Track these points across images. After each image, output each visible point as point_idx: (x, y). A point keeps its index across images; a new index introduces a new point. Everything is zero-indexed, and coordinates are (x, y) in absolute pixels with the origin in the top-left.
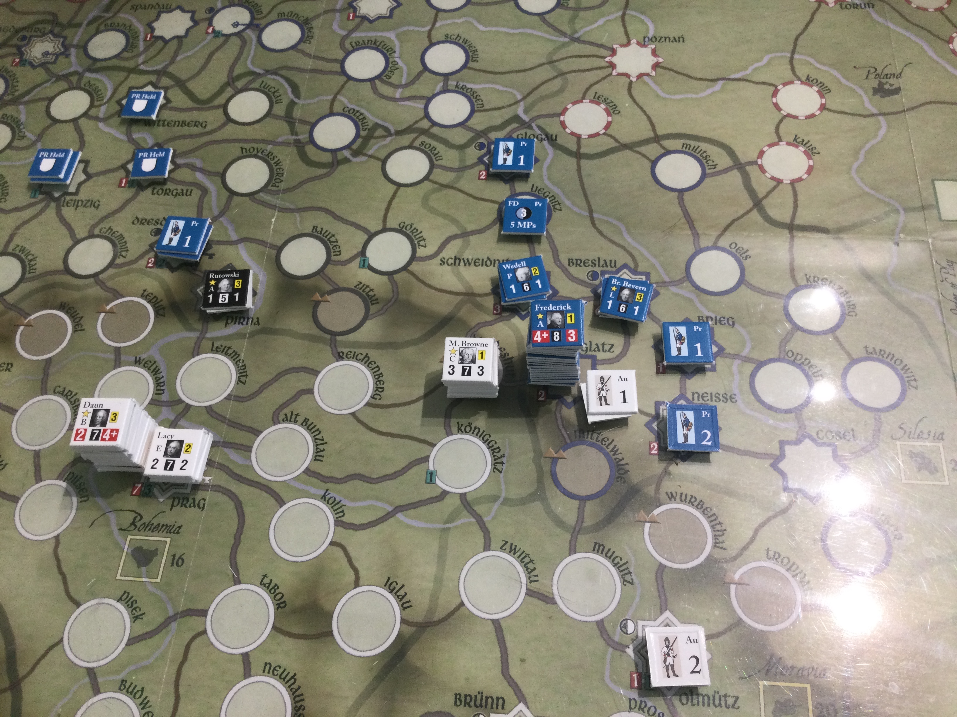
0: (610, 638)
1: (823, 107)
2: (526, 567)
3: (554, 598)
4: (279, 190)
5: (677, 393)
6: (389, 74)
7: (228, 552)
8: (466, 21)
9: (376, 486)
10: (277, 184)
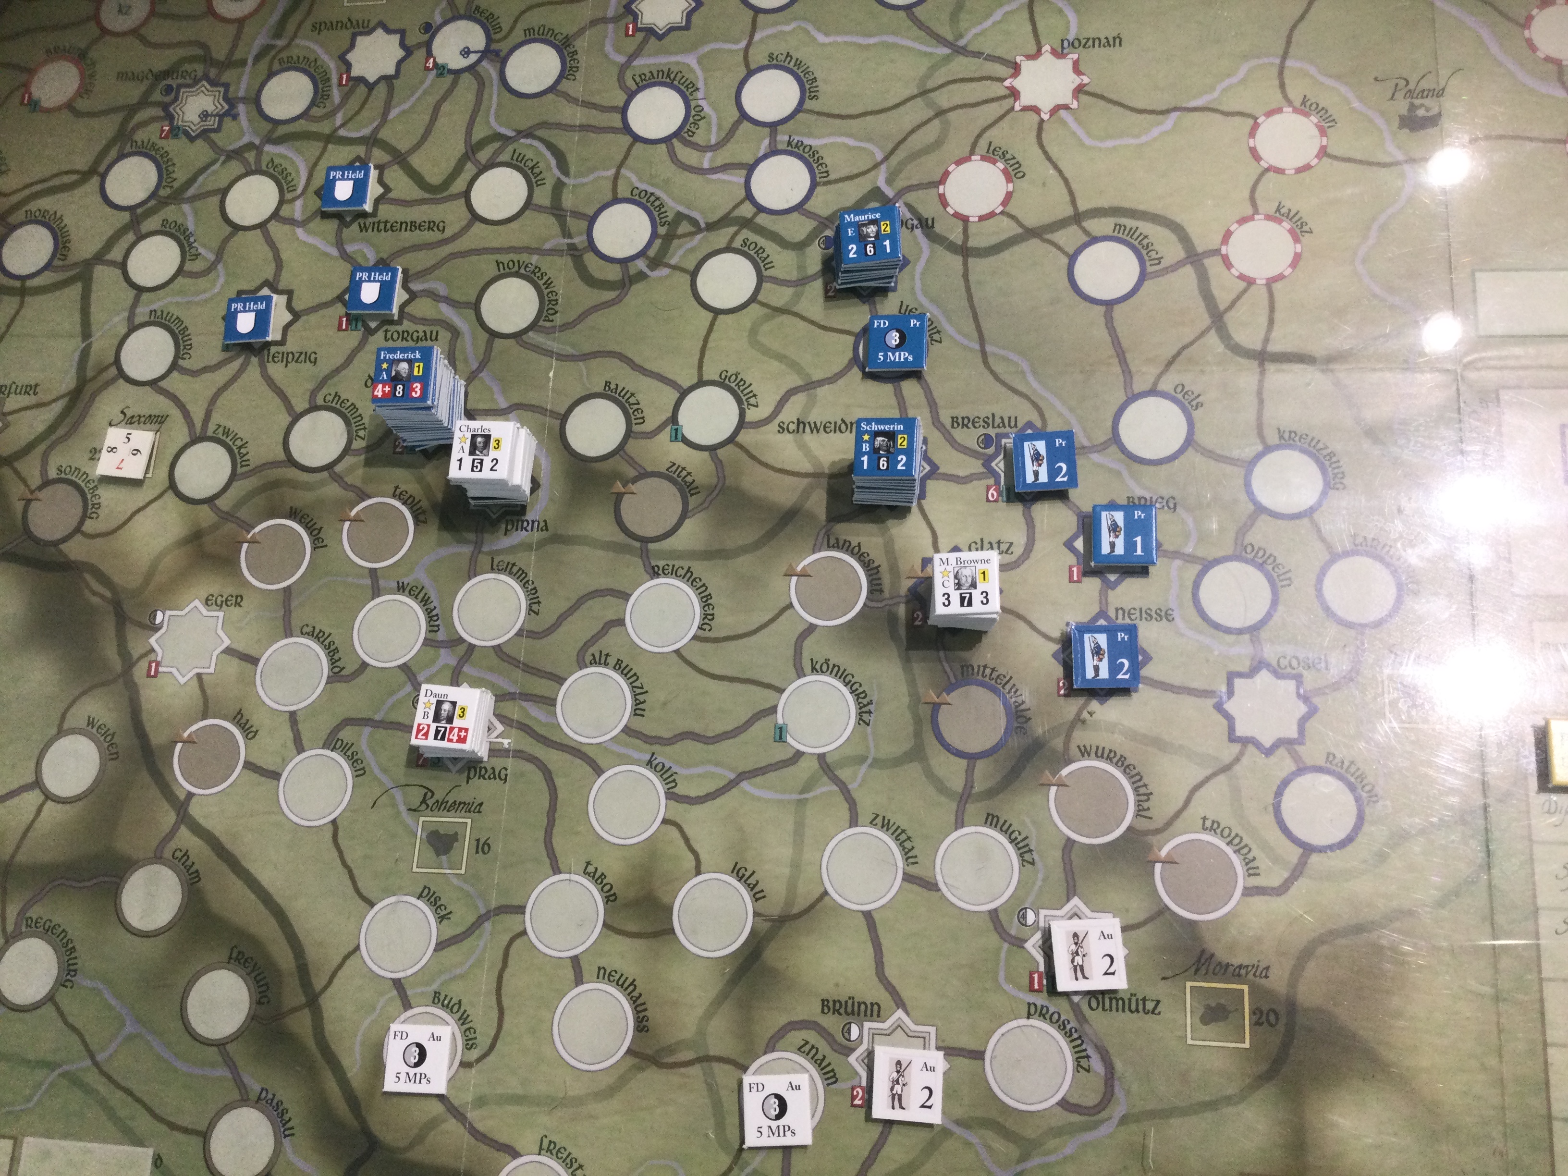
0: (1005, 931)
1: (1323, 152)
2: (901, 845)
3: (937, 884)
4: (555, 327)
5: (1096, 609)
6: (694, 130)
7: (541, 834)
8: (800, 27)
9: (711, 747)
10: (551, 317)
